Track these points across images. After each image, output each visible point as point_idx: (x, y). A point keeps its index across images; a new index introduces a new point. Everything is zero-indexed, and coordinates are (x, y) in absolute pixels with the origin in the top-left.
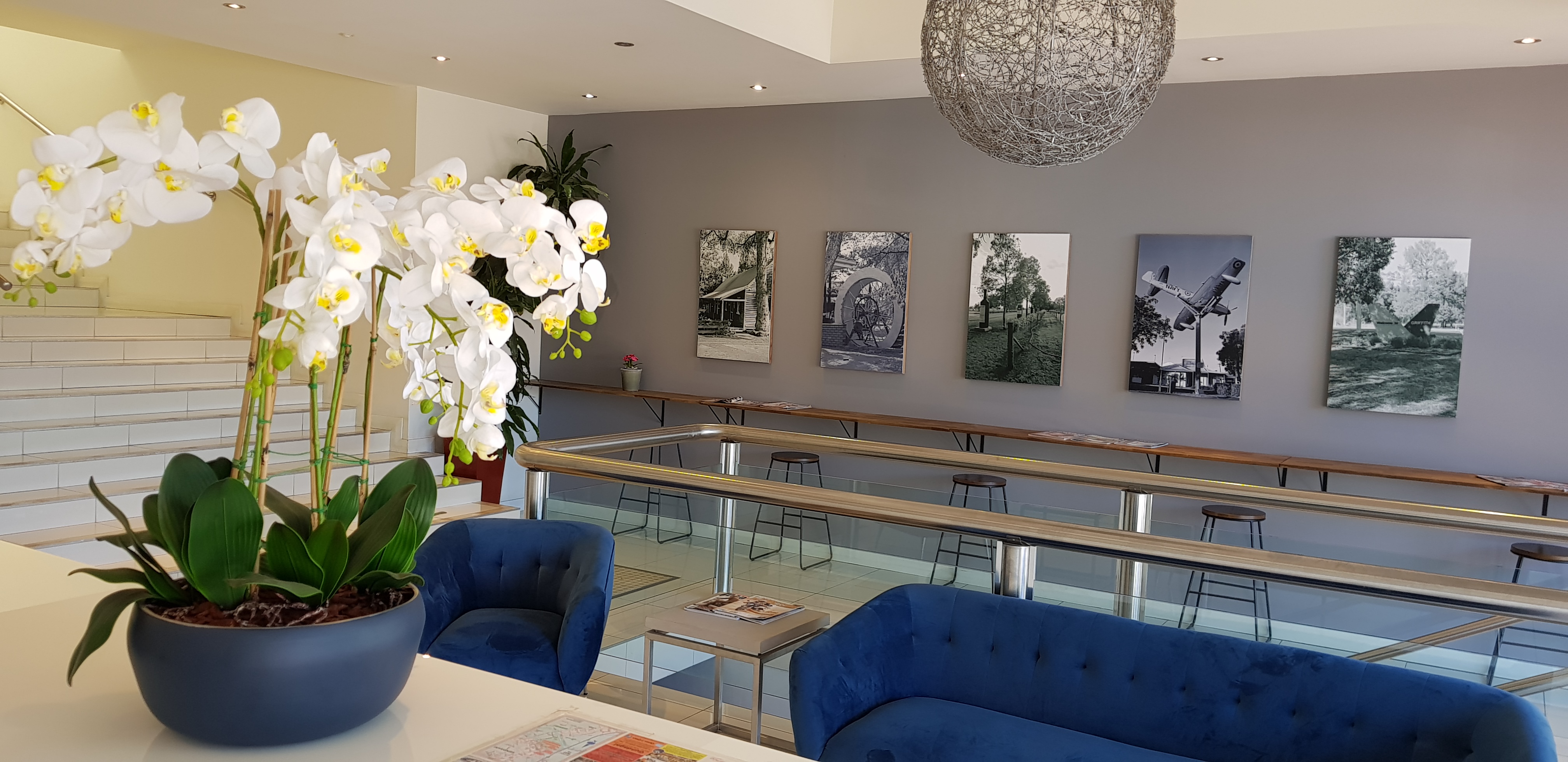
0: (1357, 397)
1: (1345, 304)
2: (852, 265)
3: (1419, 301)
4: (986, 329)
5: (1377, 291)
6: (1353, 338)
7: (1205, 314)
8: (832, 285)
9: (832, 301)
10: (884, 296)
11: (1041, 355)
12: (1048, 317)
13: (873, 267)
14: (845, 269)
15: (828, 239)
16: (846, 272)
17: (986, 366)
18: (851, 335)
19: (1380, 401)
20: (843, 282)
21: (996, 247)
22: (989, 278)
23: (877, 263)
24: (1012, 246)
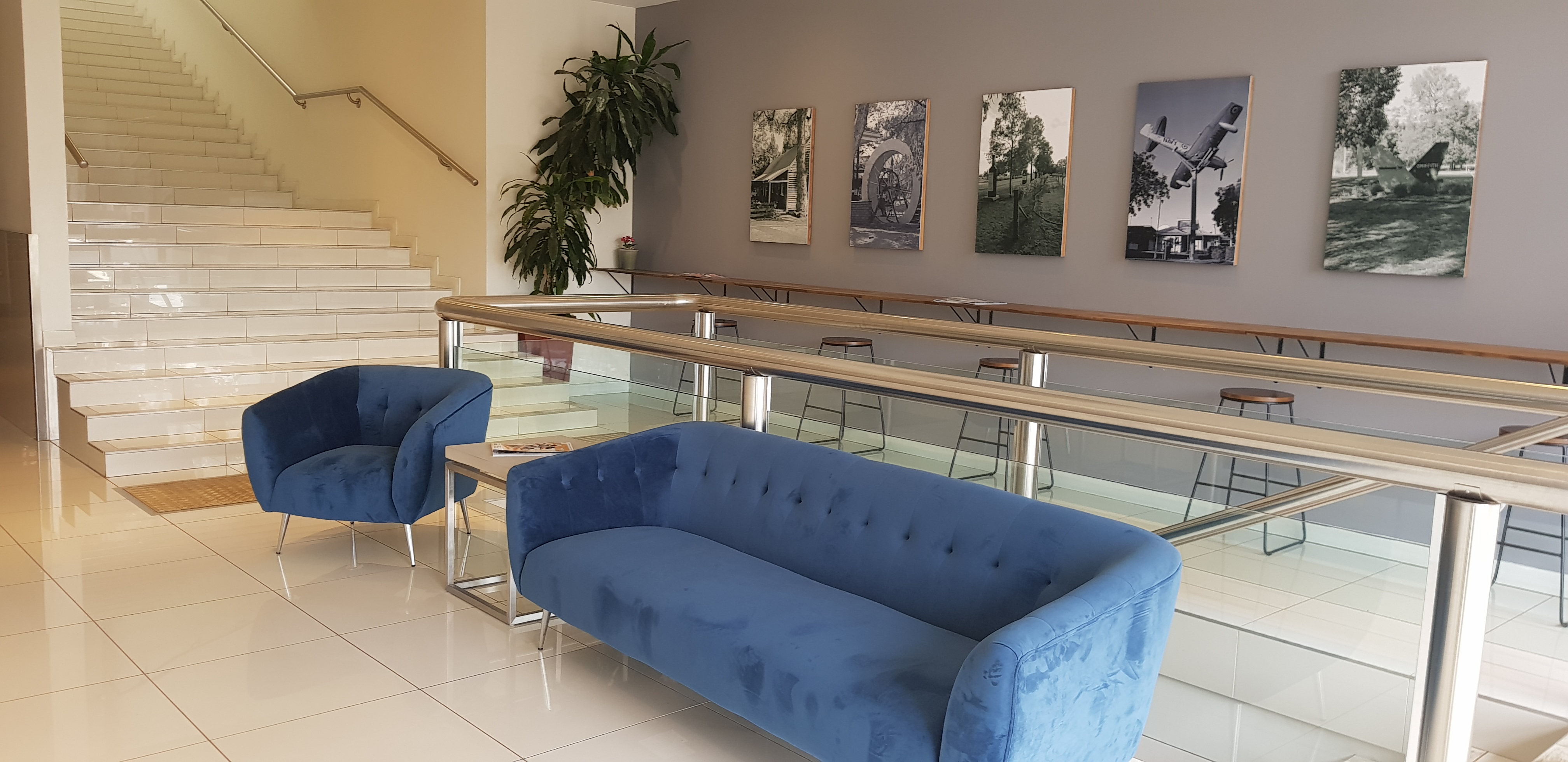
0: (1356, 256)
1: (1345, 148)
2: (877, 138)
3: (1426, 139)
4: (994, 199)
5: (1381, 131)
6: (1354, 188)
7: (1202, 168)
8: (860, 160)
9: (860, 177)
10: (904, 169)
11: (1044, 223)
12: (1051, 181)
13: (895, 138)
14: (871, 143)
15: (857, 112)
16: (871, 145)
17: (994, 238)
18: (876, 212)
19: (1380, 261)
20: (869, 156)
21: (1003, 108)
22: (997, 143)
23: (898, 134)
24: (1019, 106)
